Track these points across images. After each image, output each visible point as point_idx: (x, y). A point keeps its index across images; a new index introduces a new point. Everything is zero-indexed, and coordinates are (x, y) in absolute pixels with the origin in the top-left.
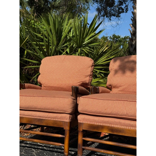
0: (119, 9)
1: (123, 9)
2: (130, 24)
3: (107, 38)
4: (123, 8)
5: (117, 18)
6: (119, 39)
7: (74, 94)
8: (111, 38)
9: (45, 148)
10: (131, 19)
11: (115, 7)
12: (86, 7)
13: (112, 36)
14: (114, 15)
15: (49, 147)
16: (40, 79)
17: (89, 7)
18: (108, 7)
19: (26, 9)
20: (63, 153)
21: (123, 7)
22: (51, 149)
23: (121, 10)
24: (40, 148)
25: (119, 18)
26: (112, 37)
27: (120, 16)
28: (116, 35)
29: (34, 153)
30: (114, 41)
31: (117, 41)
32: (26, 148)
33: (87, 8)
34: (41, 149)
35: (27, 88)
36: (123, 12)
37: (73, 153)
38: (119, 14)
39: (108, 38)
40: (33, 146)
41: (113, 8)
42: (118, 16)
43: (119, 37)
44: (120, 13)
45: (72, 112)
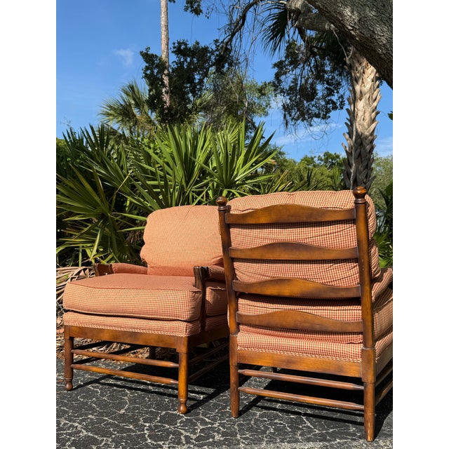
0: (328, 103)
1: (334, 103)
2: (344, 134)
3: (312, 159)
4: (335, 100)
5: (323, 121)
6: (338, 160)
7: (199, 283)
8: (320, 159)
9: (150, 388)
10: (346, 123)
11: (319, 99)
12: (264, 104)
13: (322, 155)
14: (317, 116)
15: (159, 386)
16: (144, 253)
17: (269, 104)
18: (305, 102)
19: (148, 115)
20: (176, 396)
21: (335, 98)
22: (161, 390)
23: (331, 105)
24: (142, 387)
25: (328, 121)
26: (323, 158)
27: (329, 117)
28: (330, 152)
29: (126, 398)
30: (328, 165)
31: (333, 164)
32: (115, 388)
33: (267, 106)
34: (142, 390)
35: (117, 272)
36: (335, 108)
37: (202, 397)
38: (327, 113)
39: (316, 159)
40: (129, 385)
41: (313, 103)
42: (325, 117)
43: (338, 157)
44: (328, 111)
45: (191, 317)
